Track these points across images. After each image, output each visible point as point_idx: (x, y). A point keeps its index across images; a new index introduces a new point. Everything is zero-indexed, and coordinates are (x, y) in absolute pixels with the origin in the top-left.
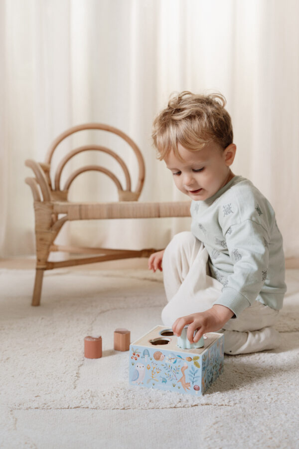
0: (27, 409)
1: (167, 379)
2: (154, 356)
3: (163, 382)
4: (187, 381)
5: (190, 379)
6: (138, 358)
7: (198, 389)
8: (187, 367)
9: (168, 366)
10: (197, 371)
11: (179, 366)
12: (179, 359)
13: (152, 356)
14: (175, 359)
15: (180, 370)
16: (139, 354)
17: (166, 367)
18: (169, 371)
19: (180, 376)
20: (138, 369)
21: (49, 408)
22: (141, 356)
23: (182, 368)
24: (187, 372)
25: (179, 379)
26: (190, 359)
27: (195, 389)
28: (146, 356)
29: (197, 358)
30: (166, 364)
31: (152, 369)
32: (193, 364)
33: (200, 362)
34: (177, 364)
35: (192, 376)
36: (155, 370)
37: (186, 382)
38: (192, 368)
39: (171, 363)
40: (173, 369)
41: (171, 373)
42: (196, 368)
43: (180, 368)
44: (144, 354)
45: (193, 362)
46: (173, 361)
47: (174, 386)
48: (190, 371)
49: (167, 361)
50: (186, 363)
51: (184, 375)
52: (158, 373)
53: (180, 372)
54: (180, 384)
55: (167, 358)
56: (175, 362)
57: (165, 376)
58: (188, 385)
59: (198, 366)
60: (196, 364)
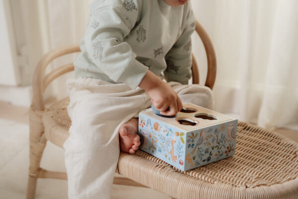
1: (162, 149)
2: (154, 127)
3: (159, 151)
4: (175, 154)
5: (177, 153)
7: (182, 164)
8: (175, 142)
9: (163, 138)
10: (182, 146)
11: (170, 139)
12: (170, 133)
13: (152, 125)
14: (168, 132)
15: (171, 143)
16: (145, 123)
18: (163, 142)
19: (170, 148)
22: (145, 124)
24: (175, 145)
25: (169, 151)
26: (178, 134)
27: (180, 163)
28: (149, 125)
29: (182, 134)
30: (162, 136)
31: (152, 137)
32: (180, 139)
33: (185, 138)
34: (169, 137)
35: (178, 151)
36: (154, 139)
38: (179, 143)
39: (164, 134)
40: (166, 141)
41: (164, 144)
42: (182, 144)
43: (171, 141)
44: (148, 123)
45: (179, 137)
46: (166, 133)
47: (166, 157)
48: (178, 146)
49: (162, 133)
50: (175, 137)
51: (173, 148)
52: (156, 142)
53: (170, 145)
55: (162, 130)
56: (167, 135)
57: (160, 147)
58: (175, 158)
59: (183, 142)
60: (182, 139)
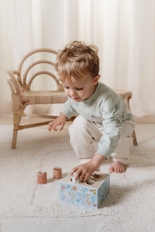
0: (7, 218)
1: (80, 200)
2: (73, 188)
3: (77, 201)
6: (64, 189)
7: (96, 206)
8: (90, 195)
9: (80, 194)
10: (95, 197)
12: (86, 191)
13: (72, 188)
14: (84, 190)
15: (86, 196)
17: (79, 194)
18: (80, 196)
19: (86, 199)
20: (64, 194)
21: (18, 217)
22: (66, 188)
23: (87, 195)
24: (90, 197)
25: (86, 200)
26: (91, 191)
27: (94, 205)
28: (69, 188)
29: (95, 190)
30: (79, 193)
31: (72, 194)
33: (97, 192)
34: (85, 193)
35: (92, 199)
36: (73, 195)
37: (90, 202)
39: (81, 192)
40: (82, 195)
41: (81, 197)
42: (94, 195)
43: (86, 195)
44: (67, 187)
45: (93, 192)
46: (82, 191)
47: (83, 204)
48: (92, 197)
49: (79, 191)
50: (89, 193)
51: (88, 198)
52: (75, 196)
53: (86, 197)
54: (86, 203)
55: (79, 189)
56: (84, 192)
57: (78, 199)
58: (90, 204)
59: (96, 194)
60: (95, 193)
